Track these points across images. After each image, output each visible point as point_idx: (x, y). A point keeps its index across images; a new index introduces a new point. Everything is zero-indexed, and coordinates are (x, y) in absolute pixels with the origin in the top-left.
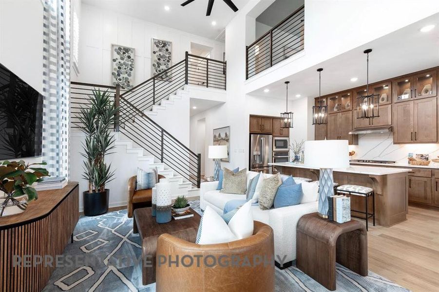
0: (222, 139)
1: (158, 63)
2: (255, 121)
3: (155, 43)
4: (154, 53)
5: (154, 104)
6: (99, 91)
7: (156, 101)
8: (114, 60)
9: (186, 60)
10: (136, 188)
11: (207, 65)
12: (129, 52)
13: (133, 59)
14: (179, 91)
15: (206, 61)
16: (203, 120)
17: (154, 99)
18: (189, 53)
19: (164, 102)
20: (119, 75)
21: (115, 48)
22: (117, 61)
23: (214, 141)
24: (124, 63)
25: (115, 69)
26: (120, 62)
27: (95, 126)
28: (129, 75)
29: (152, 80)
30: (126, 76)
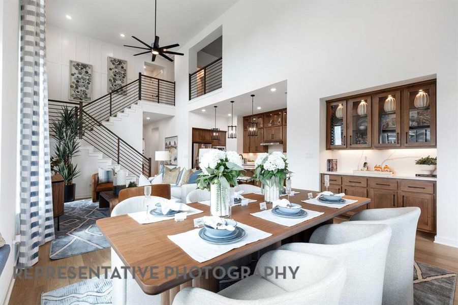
0: (172, 146)
1: (114, 79)
2: (197, 133)
3: (111, 61)
4: (111, 69)
5: (111, 116)
6: (67, 106)
7: (112, 113)
8: (73, 75)
9: (140, 80)
10: (98, 182)
11: (159, 84)
12: (87, 68)
13: (90, 74)
14: (133, 106)
15: (157, 80)
16: (157, 129)
17: (111, 112)
18: (142, 74)
19: (119, 114)
20: (77, 88)
21: (73, 64)
22: (76, 76)
23: (166, 148)
24: (82, 78)
25: (73, 83)
26: (78, 77)
27: (64, 134)
28: (87, 88)
29: (109, 95)
30: (84, 89)
